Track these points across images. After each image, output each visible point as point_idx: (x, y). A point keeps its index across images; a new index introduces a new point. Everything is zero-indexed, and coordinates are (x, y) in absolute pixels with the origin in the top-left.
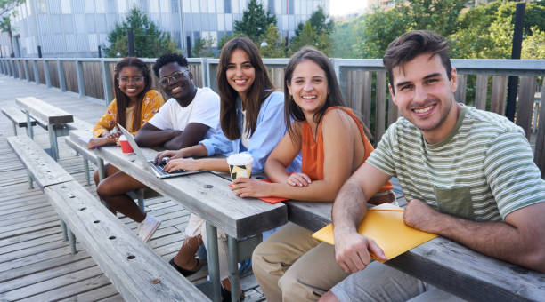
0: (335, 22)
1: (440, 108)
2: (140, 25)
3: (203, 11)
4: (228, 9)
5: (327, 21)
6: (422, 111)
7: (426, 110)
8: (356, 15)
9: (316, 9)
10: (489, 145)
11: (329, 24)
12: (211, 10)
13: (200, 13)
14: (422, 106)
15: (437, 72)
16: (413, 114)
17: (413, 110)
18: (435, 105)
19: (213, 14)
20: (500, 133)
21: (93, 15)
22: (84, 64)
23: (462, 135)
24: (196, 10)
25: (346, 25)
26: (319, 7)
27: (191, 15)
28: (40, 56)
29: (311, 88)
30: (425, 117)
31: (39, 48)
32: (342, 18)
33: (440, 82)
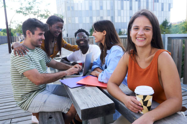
0: (173, 24)
3: (122, 22)
5: (169, 24)
8: (181, 22)
9: (164, 20)
11: (170, 25)
12: (125, 21)
13: (121, 23)
19: (125, 23)
21: (85, 23)
24: (119, 21)
25: (176, 26)
26: (165, 19)
27: (118, 23)
28: (67, 36)
29: (142, 34)
31: (67, 34)
32: (175, 23)
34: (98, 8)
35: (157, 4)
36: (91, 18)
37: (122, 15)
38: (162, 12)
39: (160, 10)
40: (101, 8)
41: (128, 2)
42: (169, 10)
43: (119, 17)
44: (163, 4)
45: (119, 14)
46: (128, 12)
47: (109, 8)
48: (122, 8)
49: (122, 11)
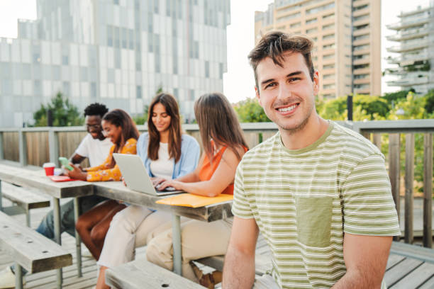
1: (303, 108)
2: (62, 106)
3: (118, 96)
4: (139, 95)
6: (285, 110)
7: (289, 109)
10: (359, 163)
12: (125, 96)
14: (286, 104)
15: (299, 70)
16: (277, 113)
17: (277, 109)
18: (298, 104)
20: (371, 154)
21: (21, 96)
22: (5, 134)
23: (328, 144)
24: (112, 95)
30: (288, 116)
33: (303, 81)
34: (57, 61)
35: (196, 61)
36: (38, 84)
37: (118, 80)
38: (207, 80)
39: (203, 74)
40: (66, 60)
41: (132, 53)
42: (221, 77)
43: (111, 86)
44: (207, 64)
45: (111, 79)
46: (133, 74)
47: (85, 62)
48: (118, 64)
49: (118, 72)
